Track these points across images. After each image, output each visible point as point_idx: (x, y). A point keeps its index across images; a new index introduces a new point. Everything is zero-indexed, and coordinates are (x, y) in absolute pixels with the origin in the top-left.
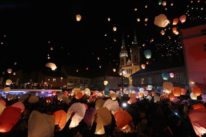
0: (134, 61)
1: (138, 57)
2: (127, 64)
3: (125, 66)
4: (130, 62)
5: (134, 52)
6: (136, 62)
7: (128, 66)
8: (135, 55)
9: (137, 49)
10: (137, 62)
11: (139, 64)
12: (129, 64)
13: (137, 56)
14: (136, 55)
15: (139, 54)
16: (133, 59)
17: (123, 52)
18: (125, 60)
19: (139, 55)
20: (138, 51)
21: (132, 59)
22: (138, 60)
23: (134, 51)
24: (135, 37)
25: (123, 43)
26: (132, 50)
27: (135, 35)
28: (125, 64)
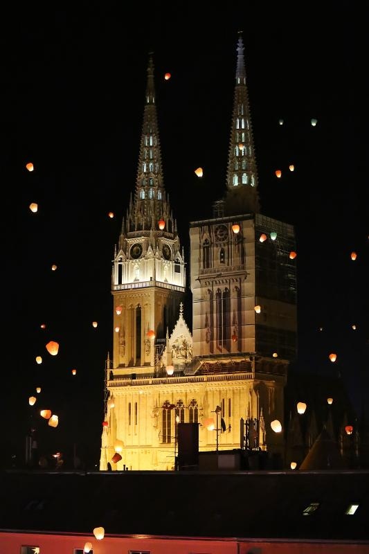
0: (210, 339)
1: (240, 308)
3: (151, 370)
4: (190, 341)
5: (216, 263)
6: (228, 347)
8: (222, 287)
10: (234, 350)
11: (245, 367)
12: (180, 361)
13: (233, 301)
14: (227, 294)
15: (249, 286)
16: (208, 324)
17: (136, 254)
18: (150, 321)
19: (253, 291)
20: (243, 255)
21: (197, 318)
22: (240, 335)
23: (216, 251)
24: (241, 124)
25: (149, 167)
26: (206, 247)
27: (241, 108)
28: (149, 356)
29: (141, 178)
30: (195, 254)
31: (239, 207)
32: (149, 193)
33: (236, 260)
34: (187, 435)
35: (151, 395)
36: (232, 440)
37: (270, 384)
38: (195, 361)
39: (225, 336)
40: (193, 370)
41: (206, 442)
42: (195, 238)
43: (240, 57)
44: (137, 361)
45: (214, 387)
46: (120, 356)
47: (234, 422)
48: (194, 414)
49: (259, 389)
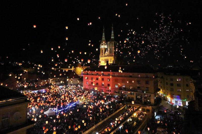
0: (109, 53)
2: (105, 55)
4: (107, 53)
5: (110, 46)
7: (106, 56)
9: (112, 43)
11: (113, 56)
12: (107, 55)
13: (112, 49)
16: (109, 51)
17: (102, 45)
18: (104, 51)
20: (113, 45)
22: (112, 53)
23: (110, 44)
24: (112, 32)
25: (104, 36)
26: (109, 44)
27: (113, 30)
28: (104, 55)
29: (103, 37)
30: (108, 45)
31: (112, 40)
32: (104, 39)
33: (112, 45)
34: (107, 62)
35: (104, 58)
36: (112, 62)
37: (115, 57)
38: (108, 55)
39: (111, 53)
40: (108, 56)
41: (109, 62)
42: (108, 43)
43: (112, 25)
44: (102, 55)
45: (110, 57)
46: (101, 54)
47: (112, 61)
48: (108, 60)
49: (114, 58)
